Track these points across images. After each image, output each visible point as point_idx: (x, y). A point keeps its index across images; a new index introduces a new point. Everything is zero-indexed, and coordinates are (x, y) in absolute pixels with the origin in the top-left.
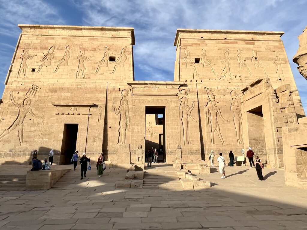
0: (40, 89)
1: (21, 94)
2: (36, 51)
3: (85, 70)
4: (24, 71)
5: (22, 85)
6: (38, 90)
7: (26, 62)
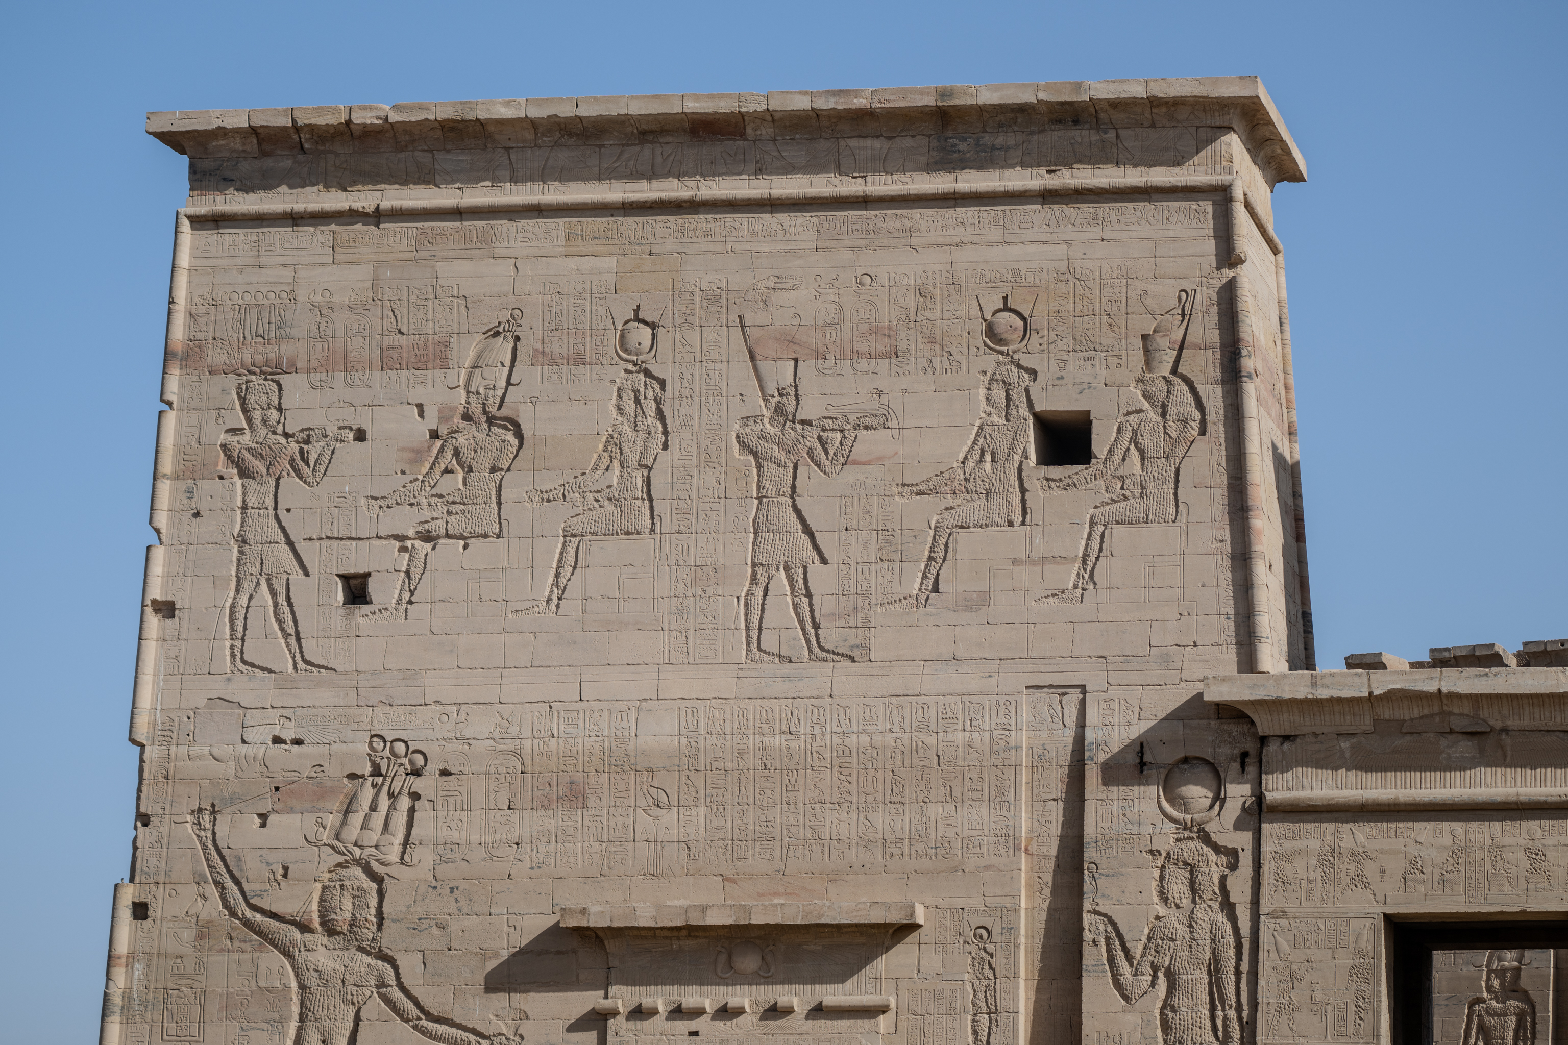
1: (288, 827)
2: (347, 395)
4: (276, 605)
5: (284, 742)
6: (418, 784)
7: (282, 513)
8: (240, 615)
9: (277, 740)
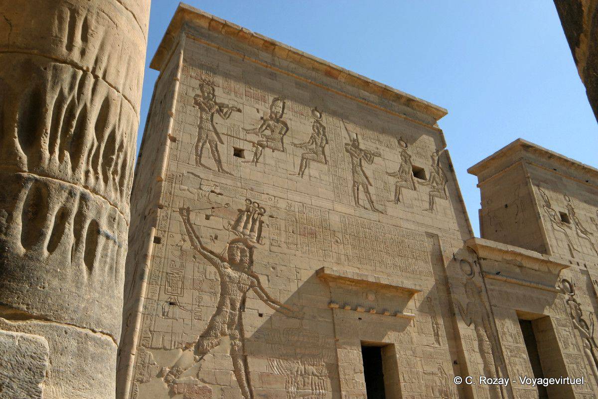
0: (271, 216)
1: (218, 222)
2: (236, 99)
3: (369, 186)
4: (212, 150)
5: (216, 193)
6: (263, 218)
7: (214, 124)
8: (199, 149)
9: (212, 192)
